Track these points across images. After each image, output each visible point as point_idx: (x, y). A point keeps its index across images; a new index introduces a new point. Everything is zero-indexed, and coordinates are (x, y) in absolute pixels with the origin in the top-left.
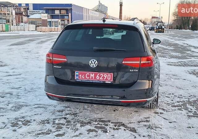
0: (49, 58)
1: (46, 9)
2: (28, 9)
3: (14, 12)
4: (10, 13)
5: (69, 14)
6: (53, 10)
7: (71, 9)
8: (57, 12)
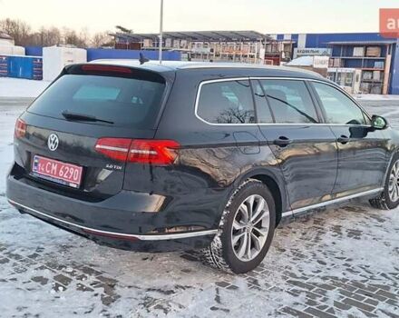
0: (20, 129)
1: (335, 45)
2: (295, 45)
3: (262, 52)
4: (256, 55)
5: (385, 56)
6: (350, 48)
7: (394, 45)
8: (358, 52)
